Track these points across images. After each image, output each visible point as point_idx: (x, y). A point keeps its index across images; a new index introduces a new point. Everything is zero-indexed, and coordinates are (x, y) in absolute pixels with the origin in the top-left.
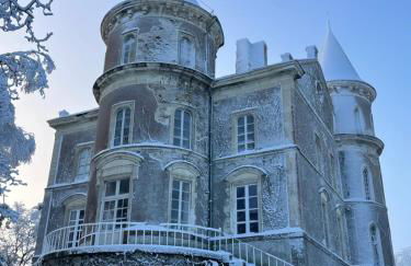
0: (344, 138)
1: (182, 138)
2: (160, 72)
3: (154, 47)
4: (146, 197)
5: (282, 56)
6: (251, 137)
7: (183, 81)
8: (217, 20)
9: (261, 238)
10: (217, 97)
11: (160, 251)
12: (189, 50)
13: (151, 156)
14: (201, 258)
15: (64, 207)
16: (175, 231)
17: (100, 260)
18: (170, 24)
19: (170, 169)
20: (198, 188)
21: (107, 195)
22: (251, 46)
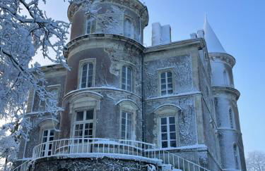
0: (217, 89)
1: (126, 84)
2: (113, 41)
3: (108, 24)
4: (105, 122)
5: (191, 35)
6: (170, 86)
7: (127, 48)
8: (146, 9)
9: (179, 151)
10: (147, 59)
11: (120, 158)
12: (130, 27)
13: (108, 95)
14: (145, 163)
15: (39, 128)
16: (124, 145)
17: (80, 163)
18: (118, 9)
19: (120, 105)
20: (137, 117)
21: (77, 120)
22: (162, 28)
